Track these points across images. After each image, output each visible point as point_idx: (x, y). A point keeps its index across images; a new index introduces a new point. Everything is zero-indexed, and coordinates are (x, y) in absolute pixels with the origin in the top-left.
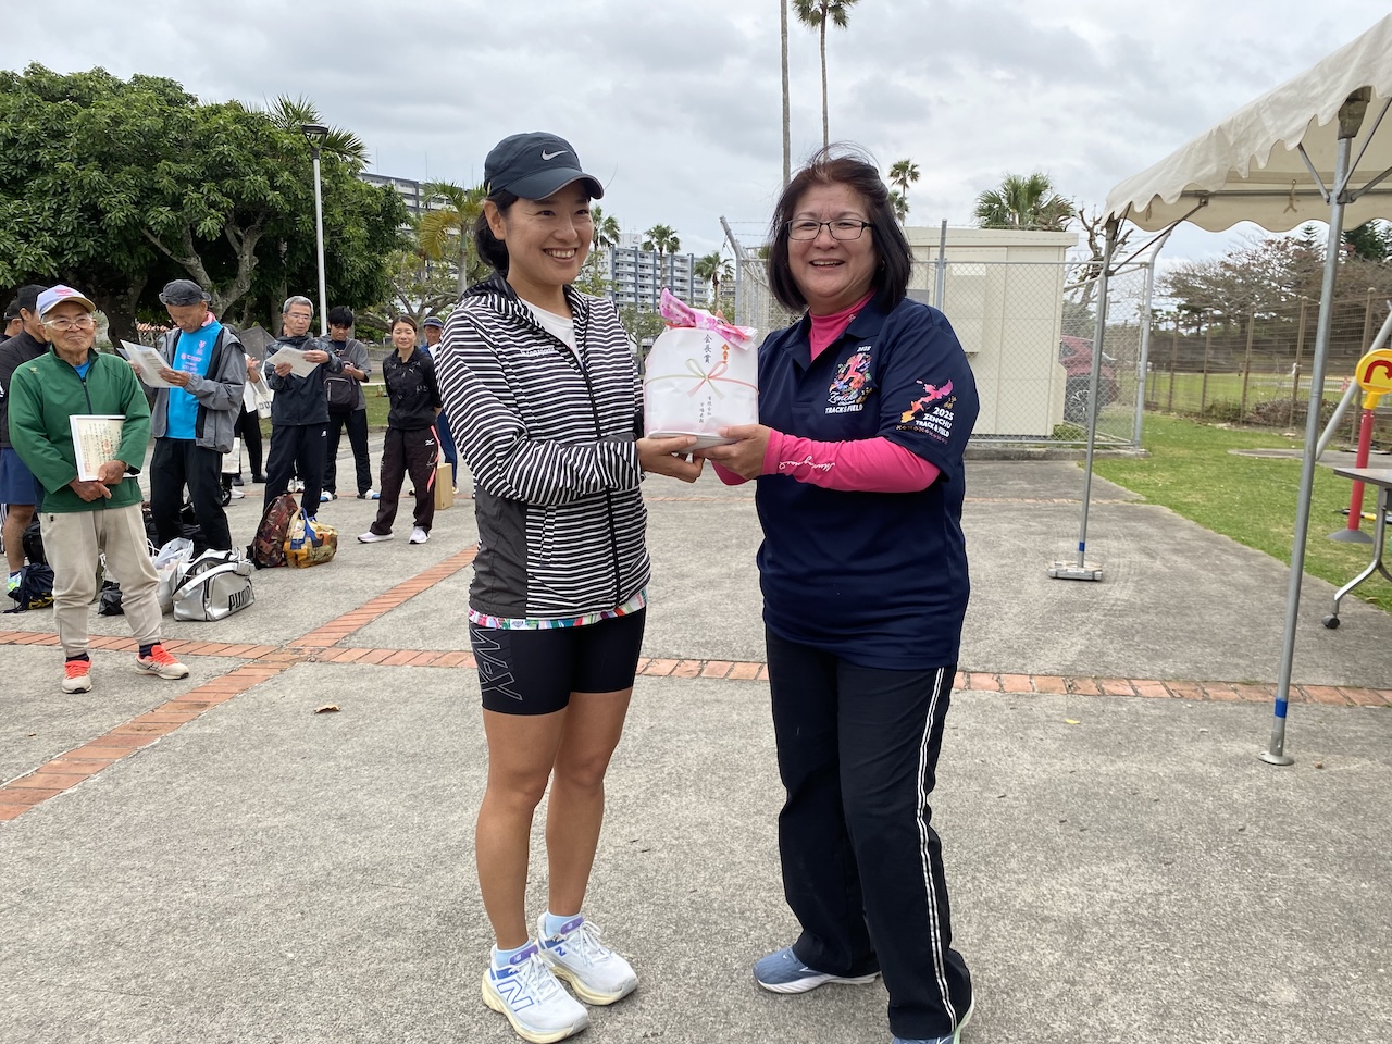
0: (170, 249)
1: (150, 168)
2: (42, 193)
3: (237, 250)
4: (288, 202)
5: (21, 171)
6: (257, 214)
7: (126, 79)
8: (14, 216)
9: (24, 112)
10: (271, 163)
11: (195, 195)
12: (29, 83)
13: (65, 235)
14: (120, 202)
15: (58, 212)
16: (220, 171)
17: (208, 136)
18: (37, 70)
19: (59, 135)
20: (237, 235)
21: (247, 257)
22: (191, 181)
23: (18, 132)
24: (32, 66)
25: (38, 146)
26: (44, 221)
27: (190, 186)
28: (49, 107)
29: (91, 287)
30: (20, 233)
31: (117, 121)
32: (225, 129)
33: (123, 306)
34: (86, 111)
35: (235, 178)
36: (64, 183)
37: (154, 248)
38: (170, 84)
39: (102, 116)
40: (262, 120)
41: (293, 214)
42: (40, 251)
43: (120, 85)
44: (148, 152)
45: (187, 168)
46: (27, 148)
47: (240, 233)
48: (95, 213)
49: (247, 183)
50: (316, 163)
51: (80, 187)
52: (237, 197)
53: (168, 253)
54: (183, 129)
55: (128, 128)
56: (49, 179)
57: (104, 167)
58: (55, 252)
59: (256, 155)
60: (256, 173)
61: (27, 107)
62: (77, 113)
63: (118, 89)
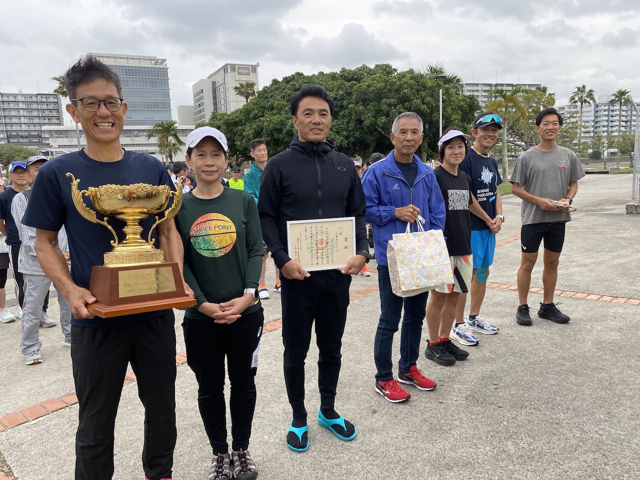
0: (384, 132)
1: (379, 102)
2: (344, 116)
4: (429, 108)
7: (372, 67)
8: (335, 126)
9: (339, 88)
10: (423, 94)
11: (394, 111)
12: (341, 76)
13: (350, 131)
14: (368, 117)
15: (348, 123)
16: (404, 100)
17: (401, 86)
18: (344, 70)
19: (350, 94)
22: (393, 105)
23: (337, 95)
24: (342, 69)
25: (343, 99)
26: (344, 126)
27: (393, 107)
28: (347, 84)
29: (357, 148)
30: (337, 132)
31: (369, 86)
32: (406, 83)
33: (367, 155)
34: (359, 84)
35: (409, 102)
36: (351, 112)
37: (379, 132)
38: (388, 66)
39: (364, 85)
40: (422, 76)
41: (431, 113)
42: (342, 138)
43: (371, 70)
44: (379, 96)
45: (392, 100)
46: (340, 100)
48: (360, 122)
49: (413, 103)
50: (441, 90)
51: (356, 113)
53: (384, 133)
54: (392, 85)
55: (373, 88)
56: (346, 111)
57: (364, 104)
58: (347, 138)
59: (418, 91)
60: (417, 98)
61: (340, 85)
62: (356, 85)
63: (370, 72)
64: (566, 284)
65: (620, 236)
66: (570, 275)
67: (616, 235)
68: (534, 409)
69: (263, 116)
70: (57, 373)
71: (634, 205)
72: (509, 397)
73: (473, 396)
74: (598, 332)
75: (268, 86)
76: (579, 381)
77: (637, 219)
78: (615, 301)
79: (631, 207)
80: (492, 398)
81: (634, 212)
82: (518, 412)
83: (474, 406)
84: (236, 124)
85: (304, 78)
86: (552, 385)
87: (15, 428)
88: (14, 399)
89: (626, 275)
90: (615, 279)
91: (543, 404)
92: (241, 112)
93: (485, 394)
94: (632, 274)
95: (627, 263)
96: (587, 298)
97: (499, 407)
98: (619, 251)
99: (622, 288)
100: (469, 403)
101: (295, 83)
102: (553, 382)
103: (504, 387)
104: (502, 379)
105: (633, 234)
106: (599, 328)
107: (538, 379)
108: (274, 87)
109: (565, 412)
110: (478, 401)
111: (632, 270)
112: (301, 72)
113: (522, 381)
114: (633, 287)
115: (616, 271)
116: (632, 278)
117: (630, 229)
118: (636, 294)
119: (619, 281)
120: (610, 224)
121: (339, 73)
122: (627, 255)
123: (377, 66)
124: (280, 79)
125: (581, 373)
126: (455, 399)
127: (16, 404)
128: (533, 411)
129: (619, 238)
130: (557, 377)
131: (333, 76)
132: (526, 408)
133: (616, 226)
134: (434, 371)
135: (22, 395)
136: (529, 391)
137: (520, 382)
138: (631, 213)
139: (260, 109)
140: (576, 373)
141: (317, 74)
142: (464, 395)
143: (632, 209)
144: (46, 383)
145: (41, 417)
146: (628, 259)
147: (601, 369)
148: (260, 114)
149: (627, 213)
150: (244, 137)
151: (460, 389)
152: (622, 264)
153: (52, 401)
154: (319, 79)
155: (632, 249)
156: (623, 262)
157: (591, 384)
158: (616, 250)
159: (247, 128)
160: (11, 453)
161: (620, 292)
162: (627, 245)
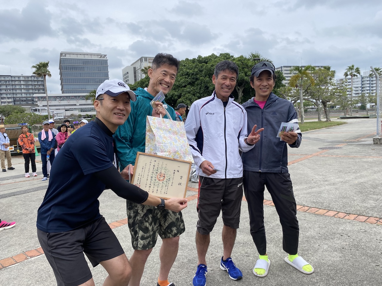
2: (198, 85)
3: (238, 92)
5: (194, 80)
6: (243, 83)
7: (218, 55)
8: (192, 90)
10: (246, 70)
12: (198, 60)
13: (202, 93)
15: (200, 88)
18: (200, 57)
19: (201, 71)
20: (238, 88)
21: (240, 94)
23: (194, 72)
26: (198, 91)
28: (200, 65)
30: (193, 94)
31: (212, 66)
34: (206, 65)
36: (202, 82)
38: (228, 54)
39: (209, 65)
40: (246, 59)
43: (217, 57)
46: (196, 75)
47: (239, 88)
48: (207, 87)
51: (204, 82)
56: (199, 81)
57: (210, 77)
59: (243, 68)
60: (242, 73)
61: (196, 66)
64: (314, 200)
65: (365, 160)
66: (320, 192)
67: (363, 160)
71: (378, 138)
74: (323, 251)
77: (380, 148)
78: (347, 217)
79: (376, 140)
81: (379, 143)
89: (361, 193)
90: (352, 197)
94: (366, 192)
95: (365, 183)
96: (326, 214)
98: (361, 172)
99: (356, 204)
105: (375, 159)
106: (325, 247)
111: (367, 188)
114: (364, 204)
115: (355, 189)
116: (366, 195)
117: (373, 155)
118: (365, 211)
119: (355, 198)
120: (361, 151)
121: (197, 58)
122: (366, 176)
123: (221, 54)
129: (364, 162)
131: (194, 61)
133: (365, 153)
138: (377, 143)
141: (184, 60)
143: (377, 141)
146: (366, 179)
149: (374, 144)
152: (361, 183)
154: (184, 62)
155: (371, 171)
156: (362, 181)
158: (360, 171)
161: (353, 209)
162: (368, 167)
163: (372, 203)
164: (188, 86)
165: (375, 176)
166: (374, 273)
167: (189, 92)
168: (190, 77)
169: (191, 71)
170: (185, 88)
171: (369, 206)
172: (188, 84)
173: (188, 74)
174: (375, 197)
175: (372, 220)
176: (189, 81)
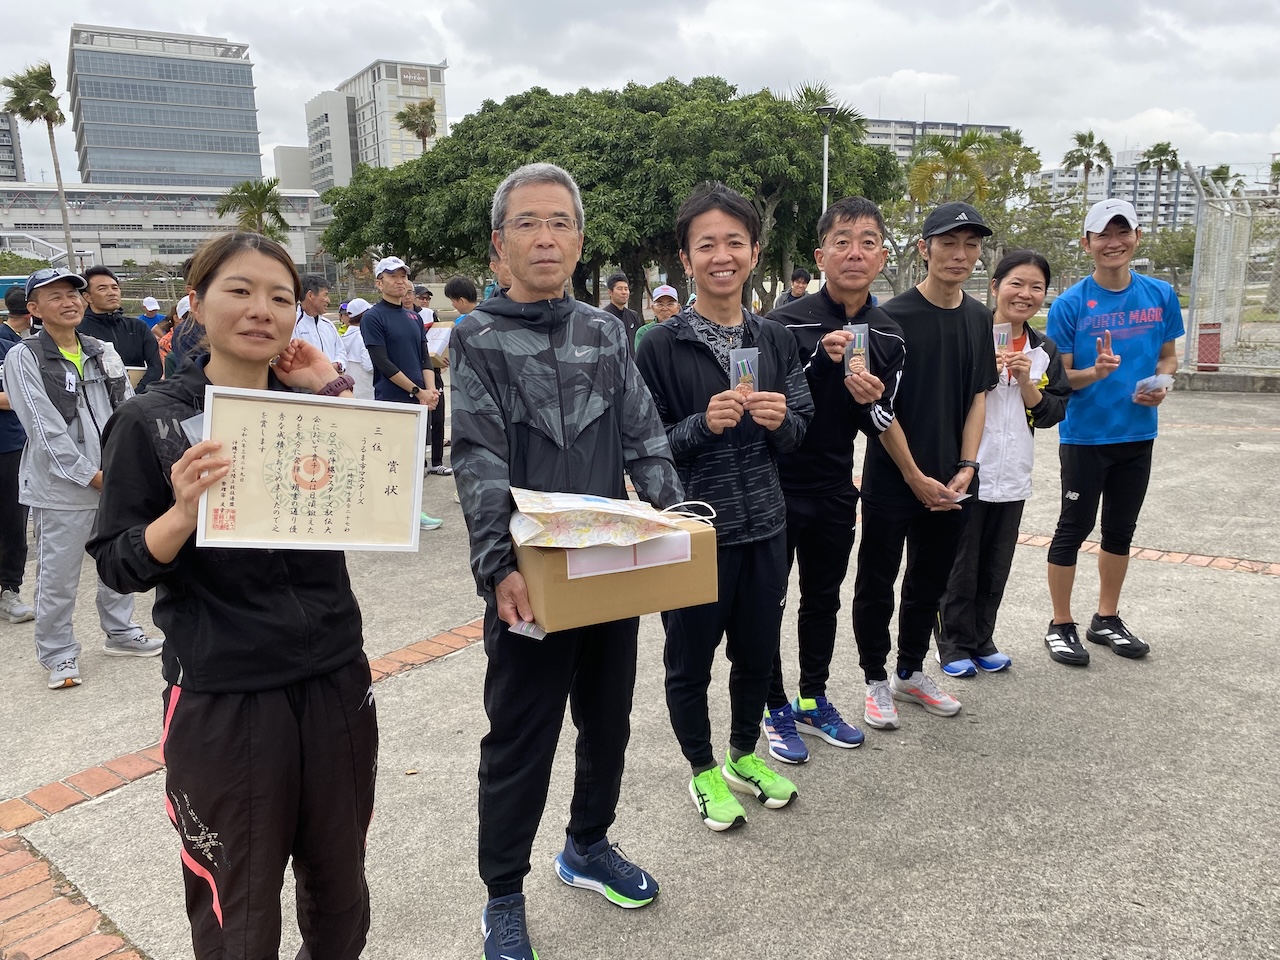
1: (704, 156)
2: (633, 183)
4: (802, 172)
5: (620, 168)
6: (778, 184)
7: (687, 82)
8: (615, 202)
9: (623, 124)
10: (791, 142)
11: (735, 175)
12: (627, 99)
13: (646, 213)
14: (683, 186)
15: (642, 196)
16: (753, 154)
17: (748, 126)
18: (631, 88)
19: (644, 137)
20: (762, 204)
21: (768, 220)
22: (732, 164)
23: (620, 138)
24: (629, 85)
25: (632, 148)
26: (634, 204)
27: (732, 168)
28: (640, 117)
29: (658, 248)
30: (618, 214)
31: (684, 123)
32: (759, 119)
34: (664, 119)
35: (763, 158)
36: (647, 174)
38: (717, 82)
39: (674, 120)
40: (789, 105)
41: (806, 183)
42: (630, 227)
43: (685, 90)
44: (704, 144)
45: (731, 154)
46: (625, 150)
47: (764, 200)
48: (665, 195)
49: (772, 162)
50: (826, 137)
51: (658, 176)
52: (763, 174)
54: (730, 123)
55: (692, 128)
56: (638, 172)
57: (674, 160)
58: (639, 227)
59: (781, 136)
60: (779, 152)
61: (625, 118)
62: (658, 120)
63: (685, 94)
68: (1045, 757)
69: (465, 176)
70: (119, 705)
71: (1187, 374)
72: (998, 737)
73: (934, 737)
74: (1141, 616)
75: (475, 113)
76: (1116, 705)
77: (1193, 400)
78: (1165, 558)
79: (1182, 378)
80: (968, 739)
81: (1187, 387)
82: (1016, 763)
83: (938, 754)
84: (409, 190)
85: (549, 100)
86: (1070, 714)
87: (65, 811)
88: (45, 758)
89: (1181, 509)
90: (1162, 518)
91: (1059, 748)
92: (419, 167)
93: (955, 732)
94: (1192, 508)
95: (1182, 487)
97: (983, 755)
98: (1165, 463)
99: (1177, 534)
100: (929, 750)
101: (531, 111)
102: (1071, 709)
103: (988, 719)
104: (981, 705)
105: (1189, 431)
106: (1144, 609)
107: (1045, 703)
108: (487, 116)
109: (1098, 761)
110: (943, 746)
111: (1191, 500)
112: (543, 87)
113: (1017, 709)
114: (1196, 533)
115: (1163, 501)
116: (1194, 515)
117: (1182, 421)
118: (1202, 545)
121: (621, 91)
122: (1180, 472)
123: (696, 81)
124: (500, 101)
125: (1119, 691)
126: (902, 743)
127: (52, 765)
128: (1044, 761)
129: (1163, 438)
130: (1078, 699)
131: (610, 99)
132: (1029, 755)
134: (857, 692)
135: (59, 748)
136: (1032, 726)
137: (1013, 710)
138: (1182, 389)
139: (459, 162)
140: (1109, 692)
141: (575, 93)
142: (916, 735)
143: (1183, 382)
144: (103, 725)
145: (113, 790)
146: (1182, 480)
147: (1152, 683)
148: (458, 172)
149: (1175, 389)
150: (425, 219)
151: (910, 725)
152: (1172, 489)
153: (126, 760)
154: (581, 103)
155: (1189, 460)
156: (1174, 484)
157: (1139, 712)
159: (433, 199)
160: (71, 861)
161: (1173, 542)
162: (1178, 451)
163: (1211, 531)
164: (601, 187)
165: (1203, 473)
166: (1255, 646)
167: (606, 209)
168: (604, 157)
169: (609, 137)
170: (592, 194)
171: (1207, 536)
172: (599, 180)
173: (598, 146)
174: (1215, 517)
175: (1222, 562)
176: (605, 168)
